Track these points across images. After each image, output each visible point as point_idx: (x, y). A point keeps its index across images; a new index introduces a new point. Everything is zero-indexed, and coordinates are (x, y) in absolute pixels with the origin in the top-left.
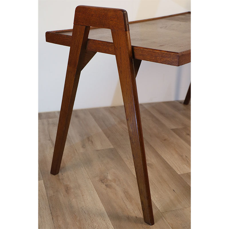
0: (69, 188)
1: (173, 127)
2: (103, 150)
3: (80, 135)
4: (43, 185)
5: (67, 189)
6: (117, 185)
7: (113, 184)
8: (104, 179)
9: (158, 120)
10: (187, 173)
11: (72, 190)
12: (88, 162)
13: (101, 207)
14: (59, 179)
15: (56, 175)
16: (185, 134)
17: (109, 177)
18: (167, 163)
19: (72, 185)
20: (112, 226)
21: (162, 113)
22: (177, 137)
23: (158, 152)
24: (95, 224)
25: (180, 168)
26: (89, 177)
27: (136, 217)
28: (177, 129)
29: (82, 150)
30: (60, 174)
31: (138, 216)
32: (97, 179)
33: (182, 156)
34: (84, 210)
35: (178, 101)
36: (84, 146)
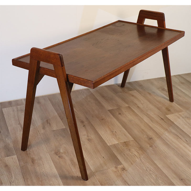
0: (34, 160)
1: (110, 108)
2: (58, 130)
3: (41, 119)
4: (17, 159)
5: (33, 161)
6: (66, 156)
7: (64, 155)
8: (58, 152)
9: (99, 103)
10: (114, 145)
11: (36, 161)
12: (47, 140)
13: (55, 171)
14: (27, 154)
15: (25, 151)
16: (118, 113)
17: (61, 151)
18: (102, 138)
19: (36, 158)
20: (62, 183)
21: (103, 97)
22: (112, 116)
23: (97, 130)
24: (51, 182)
25: (110, 141)
26: (47, 151)
27: (77, 176)
28: (112, 110)
29: (42, 131)
30: (28, 150)
31: (78, 176)
32: (53, 152)
33: (112, 132)
34: (44, 174)
35: (117, 84)
36: (44, 128)
